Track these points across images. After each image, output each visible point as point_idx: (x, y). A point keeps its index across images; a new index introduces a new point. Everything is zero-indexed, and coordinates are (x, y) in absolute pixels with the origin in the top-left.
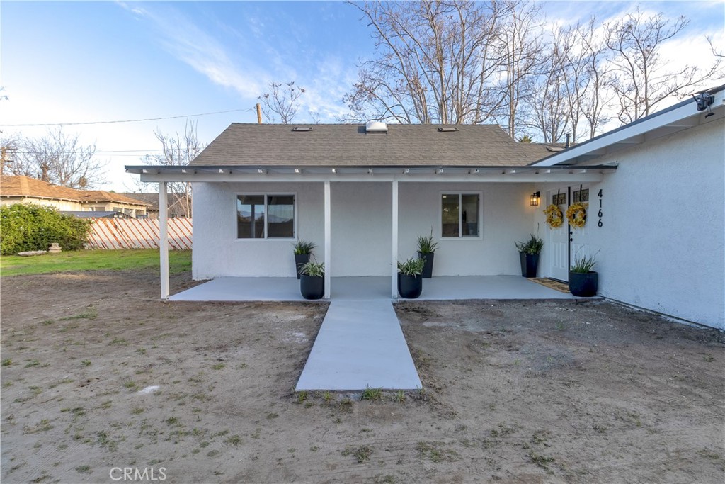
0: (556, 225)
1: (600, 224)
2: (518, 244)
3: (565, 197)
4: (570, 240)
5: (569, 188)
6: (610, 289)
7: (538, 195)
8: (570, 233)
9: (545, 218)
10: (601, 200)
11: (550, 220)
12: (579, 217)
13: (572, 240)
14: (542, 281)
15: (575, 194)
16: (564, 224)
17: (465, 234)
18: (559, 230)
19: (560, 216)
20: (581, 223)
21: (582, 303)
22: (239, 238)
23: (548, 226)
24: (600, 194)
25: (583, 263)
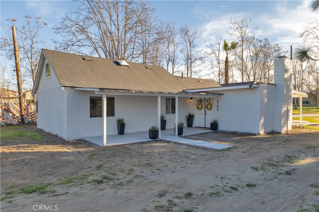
0: (201, 109)
1: (218, 109)
3: (203, 101)
4: (205, 114)
5: (205, 98)
6: (221, 128)
7: (191, 99)
8: (205, 112)
9: (195, 107)
10: (218, 103)
12: (209, 107)
13: (206, 114)
14: (194, 127)
15: (207, 100)
16: (203, 109)
17: (172, 113)
18: (201, 111)
19: (202, 106)
20: (210, 109)
21: (215, 132)
22: (91, 117)
23: (197, 109)
24: (218, 101)
25: (215, 121)
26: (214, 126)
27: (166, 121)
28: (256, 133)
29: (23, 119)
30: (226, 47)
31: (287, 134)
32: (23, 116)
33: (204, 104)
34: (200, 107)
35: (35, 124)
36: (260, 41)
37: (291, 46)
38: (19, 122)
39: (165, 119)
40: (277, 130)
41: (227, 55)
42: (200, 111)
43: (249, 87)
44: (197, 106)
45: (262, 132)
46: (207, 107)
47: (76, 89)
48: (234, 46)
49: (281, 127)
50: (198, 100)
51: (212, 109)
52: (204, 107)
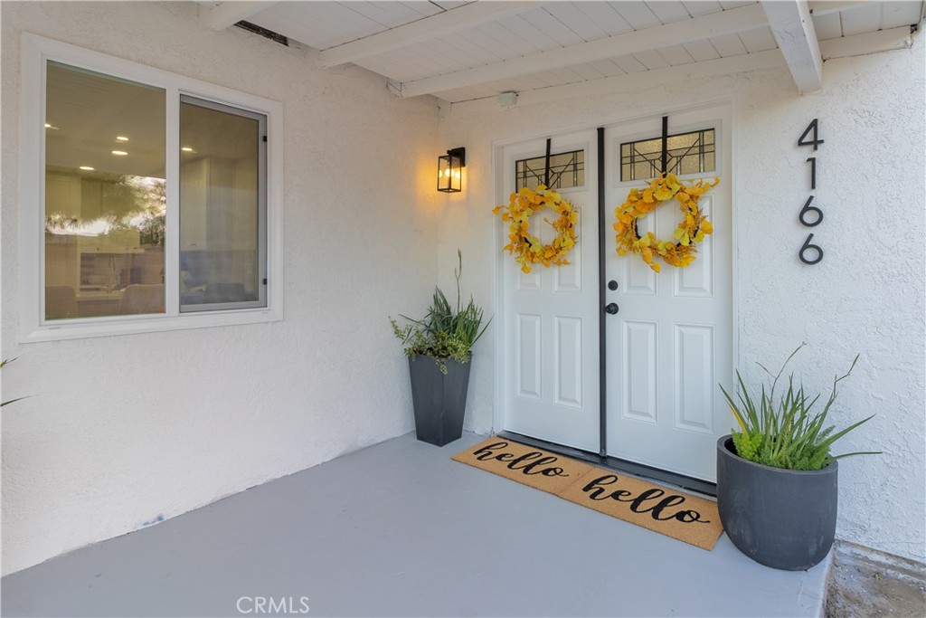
0: (554, 254)
1: (810, 254)
2: (402, 325)
3: (576, 167)
4: (607, 309)
5: (601, 131)
7: (457, 156)
8: (606, 285)
10: (812, 161)
11: (523, 241)
12: (661, 225)
13: (613, 309)
15: (630, 155)
19: (566, 224)
20: (677, 253)
23: (511, 263)
24: (811, 137)
33: (585, 198)
34: (543, 230)
42: (546, 279)
44: (508, 231)
50: (522, 171)
51: (706, 248)
52: (588, 230)
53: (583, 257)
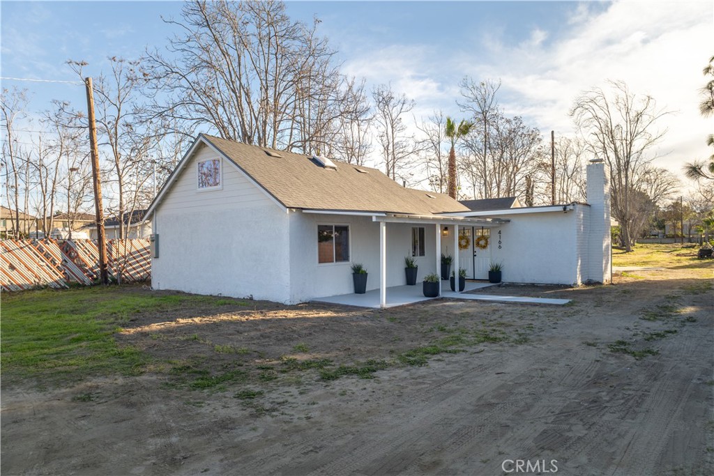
0: (465, 247)
1: (500, 247)
4: (475, 256)
5: (473, 227)
6: (507, 278)
8: (474, 252)
10: (500, 235)
12: (482, 243)
15: (478, 231)
16: (469, 247)
17: (420, 255)
18: (465, 250)
19: (467, 242)
20: (484, 247)
21: (499, 286)
22: (320, 262)
24: (500, 233)
25: (497, 267)
26: (495, 275)
27: (417, 268)
28: (572, 283)
29: (104, 273)
30: (450, 130)
31: (613, 284)
32: (105, 266)
33: (470, 237)
34: (464, 243)
35: (146, 281)
36: (508, 121)
37: (553, 132)
38: (95, 279)
39: (415, 264)
40: (596, 279)
41: (453, 146)
43: (562, 210)
45: (579, 282)
46: (478, 244)
47: (304, 211)
48: (465, 130)
49: (602, 273)
50: (459, 231)
51: (488, 246)
52: (471, 243)
53: (470, 247)
